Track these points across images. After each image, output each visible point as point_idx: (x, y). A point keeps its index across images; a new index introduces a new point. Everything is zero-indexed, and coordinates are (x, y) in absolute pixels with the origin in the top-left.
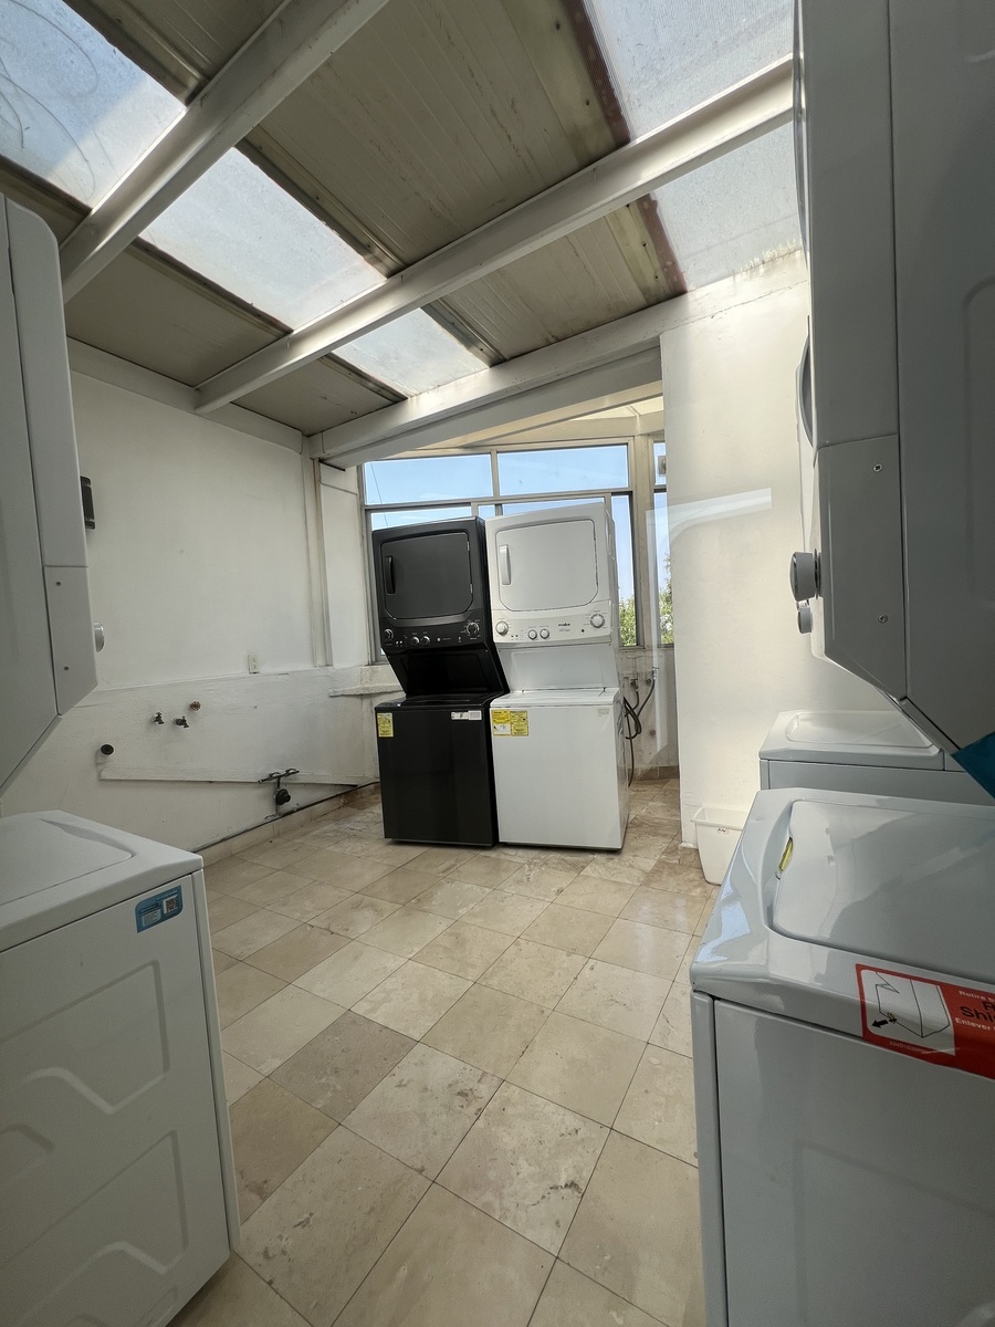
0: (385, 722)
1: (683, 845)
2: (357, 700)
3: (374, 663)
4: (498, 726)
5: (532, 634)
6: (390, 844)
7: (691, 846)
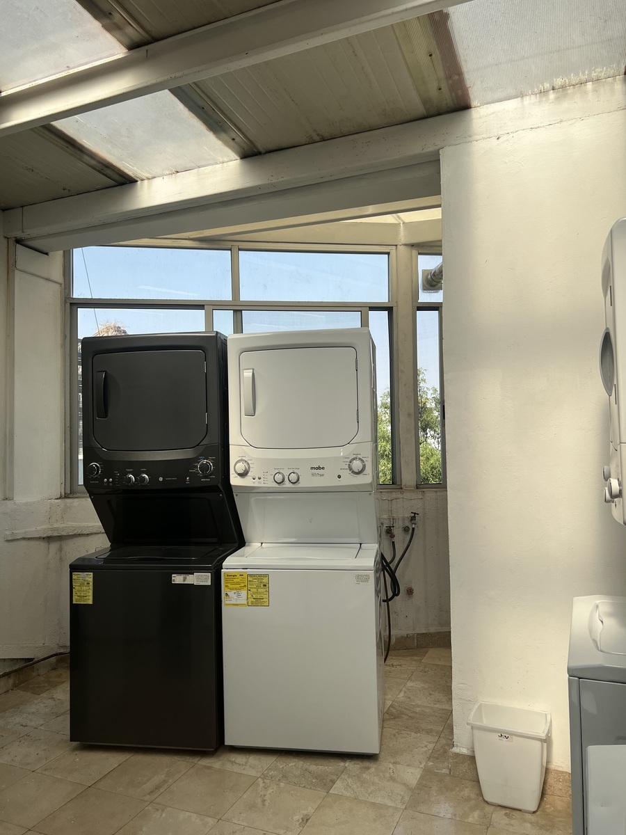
0: (82, 585)
1: (455, 750)
2: (43, 545)
3: (69, 494)
4: (231, 594)
5: (279, 478)
6: (76, 749)
7: (465, 751)
